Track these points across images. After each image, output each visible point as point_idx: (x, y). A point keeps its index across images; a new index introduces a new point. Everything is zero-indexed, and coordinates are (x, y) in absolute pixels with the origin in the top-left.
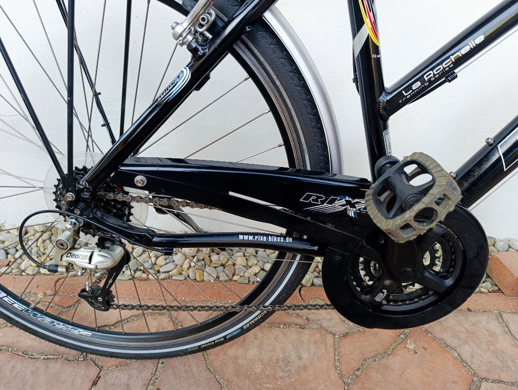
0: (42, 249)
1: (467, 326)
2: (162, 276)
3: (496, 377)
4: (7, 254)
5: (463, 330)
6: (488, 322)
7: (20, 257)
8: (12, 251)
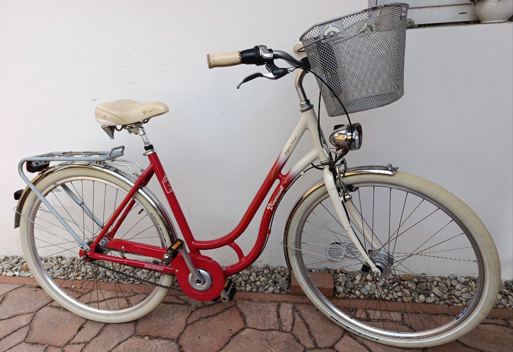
0: (80, 268)
3: (255, 327)
4: (64, 270)
6: (271, 306)
7: (70, 272)
8: (67, 269)
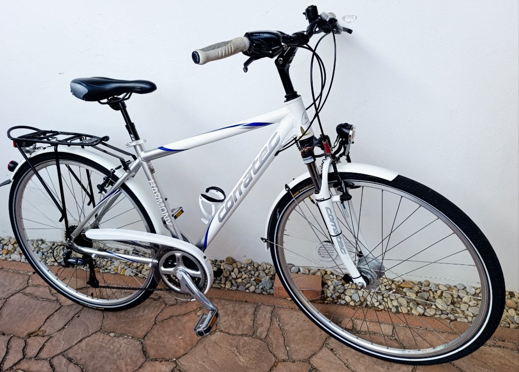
1: (236, 309)
2: (106, 271)
5: (232, 310)
6: (249, 308)
